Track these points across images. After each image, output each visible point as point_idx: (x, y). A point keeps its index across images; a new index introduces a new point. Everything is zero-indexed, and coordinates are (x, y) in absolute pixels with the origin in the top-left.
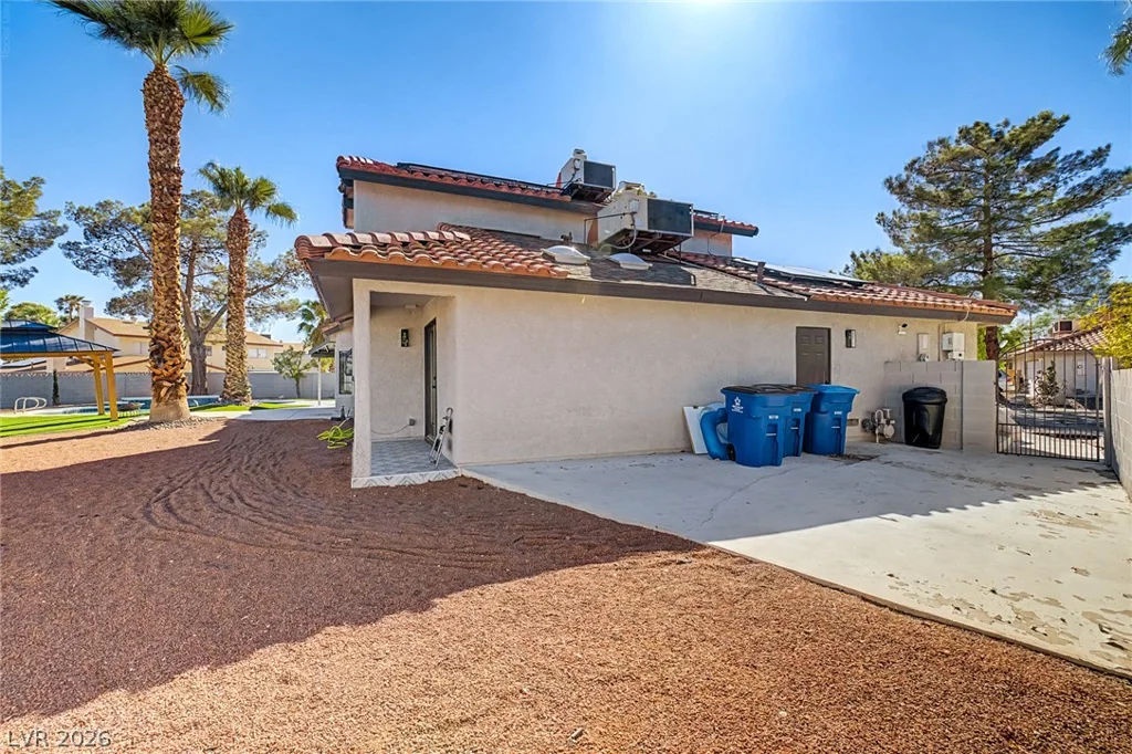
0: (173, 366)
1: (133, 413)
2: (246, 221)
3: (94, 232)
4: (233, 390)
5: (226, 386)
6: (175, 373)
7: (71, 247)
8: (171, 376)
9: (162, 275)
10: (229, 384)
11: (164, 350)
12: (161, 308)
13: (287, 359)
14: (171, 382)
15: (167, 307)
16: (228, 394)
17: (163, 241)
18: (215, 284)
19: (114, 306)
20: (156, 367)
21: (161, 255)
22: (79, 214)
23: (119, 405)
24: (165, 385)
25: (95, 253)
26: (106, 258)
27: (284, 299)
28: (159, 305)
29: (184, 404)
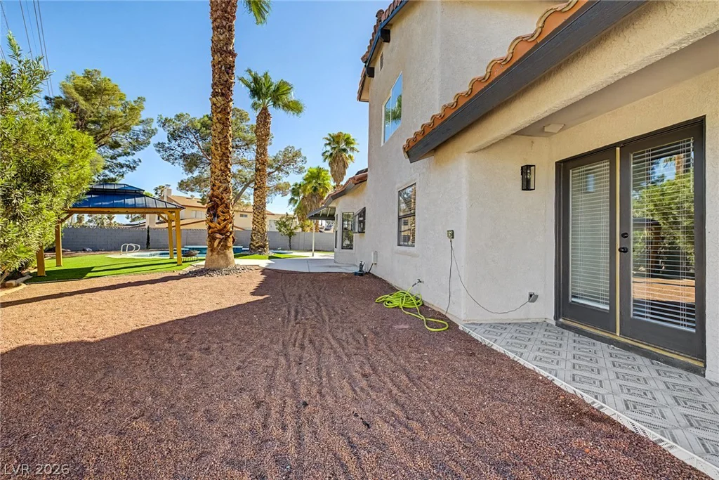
0: (225, 220)
1: (193, 258)
2: (269, 115)
3: (173, 136)
4: (257, 243)
5: (252, 240)
6: (225, 227)
7: (160, 146)
8: (221, 230)
9: (218, 142)
10: (254, 238)
11: (218, 206)
12: (217, 170)
13: (283, 223)
14: (222, 234)
15: (221, 170)
16: (254, 246)
17: (220, 112)
18: (239, 171)
19: (183, 186)
20: (211, 222)
21: (218, 125)
22: (165, 123)
23: (183, 251)
24: (219, 237)
25: (173, 150)
26: (179, 153)
27: (281, 181)
28: (216, 167)
29: (230, 253)
